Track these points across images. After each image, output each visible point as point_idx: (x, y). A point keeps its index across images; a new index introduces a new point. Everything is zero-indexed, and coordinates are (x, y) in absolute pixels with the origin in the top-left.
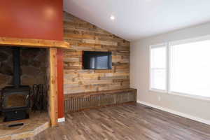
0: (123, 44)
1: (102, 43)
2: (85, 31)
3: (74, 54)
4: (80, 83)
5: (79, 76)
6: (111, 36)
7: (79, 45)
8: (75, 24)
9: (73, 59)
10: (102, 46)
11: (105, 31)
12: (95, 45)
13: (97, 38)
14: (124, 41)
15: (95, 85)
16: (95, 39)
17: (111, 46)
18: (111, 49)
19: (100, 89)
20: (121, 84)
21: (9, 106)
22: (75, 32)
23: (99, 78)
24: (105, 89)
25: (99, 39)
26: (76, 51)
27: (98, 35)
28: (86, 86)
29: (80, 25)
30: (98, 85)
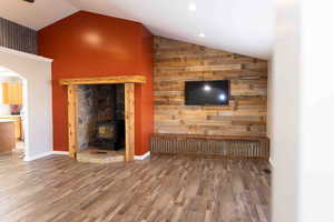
0: (252, 66)
1: (214, 68)
2: (188, 56)
3: (174, 86)
4: (182, 122)
5: (180, 113)
6: (229, 56)
7: (180, 74)
8: (176, 50)
9: (174, 92)
10: (214, 73)
11: (222, 51)
12: (203, 72)
13: (206, 62)
14: (255, 60)
16: (202, 64)
17: (228, 72)
18: (229, 75)
19: (211, 133)
20: (249, 129)
22: (175, 59)
23: (209, 118)
24: (219, 133)
25: (211, 64)
26: (176, 83)
27: (207, 58)
28: (190, 127)
29: (183, 49)
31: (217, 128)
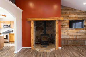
1: (79, 16)
2: (70, 12)
4: (68, 34)
5: (67, 31)
7: (67, 18)
8: (65, 10)
9: (65, 24)
10: (79, 18)
11: (81, 11)
12: (75, 17)
13: (76, 14)
15: (75, 35)
16: (75, 15)
17: (83, 17)
18: (84, 19)
19: (78, 37)
21: (43, 40)
22: (65, 13)
23: (77, 32)
24: (80, 37)
25: (77, 15)
26: (66, 21)
27: (76, 13)
28: (71, 36)
30: (77, 35)
31: (80, 36)
